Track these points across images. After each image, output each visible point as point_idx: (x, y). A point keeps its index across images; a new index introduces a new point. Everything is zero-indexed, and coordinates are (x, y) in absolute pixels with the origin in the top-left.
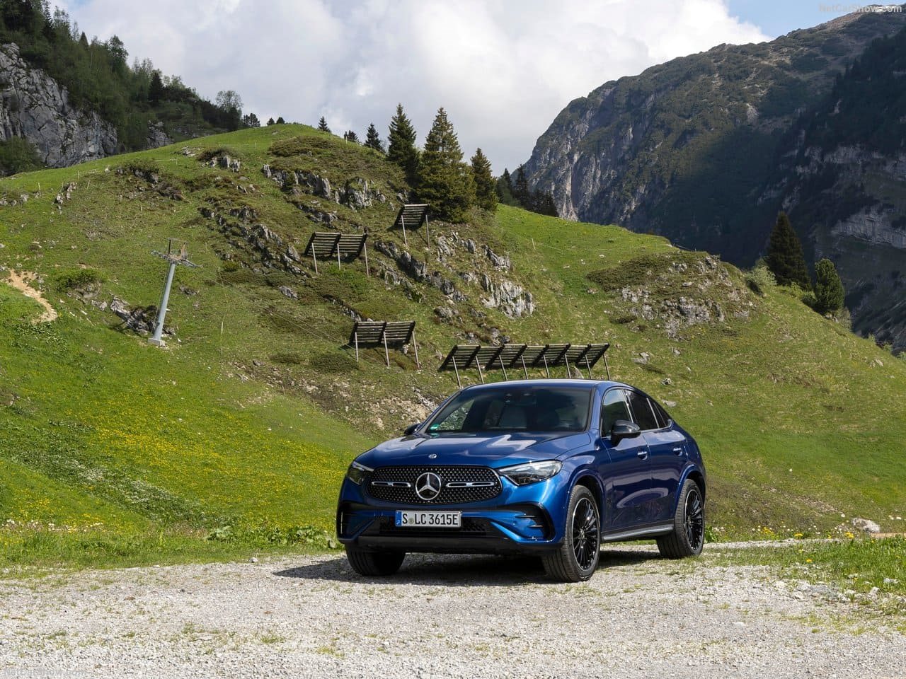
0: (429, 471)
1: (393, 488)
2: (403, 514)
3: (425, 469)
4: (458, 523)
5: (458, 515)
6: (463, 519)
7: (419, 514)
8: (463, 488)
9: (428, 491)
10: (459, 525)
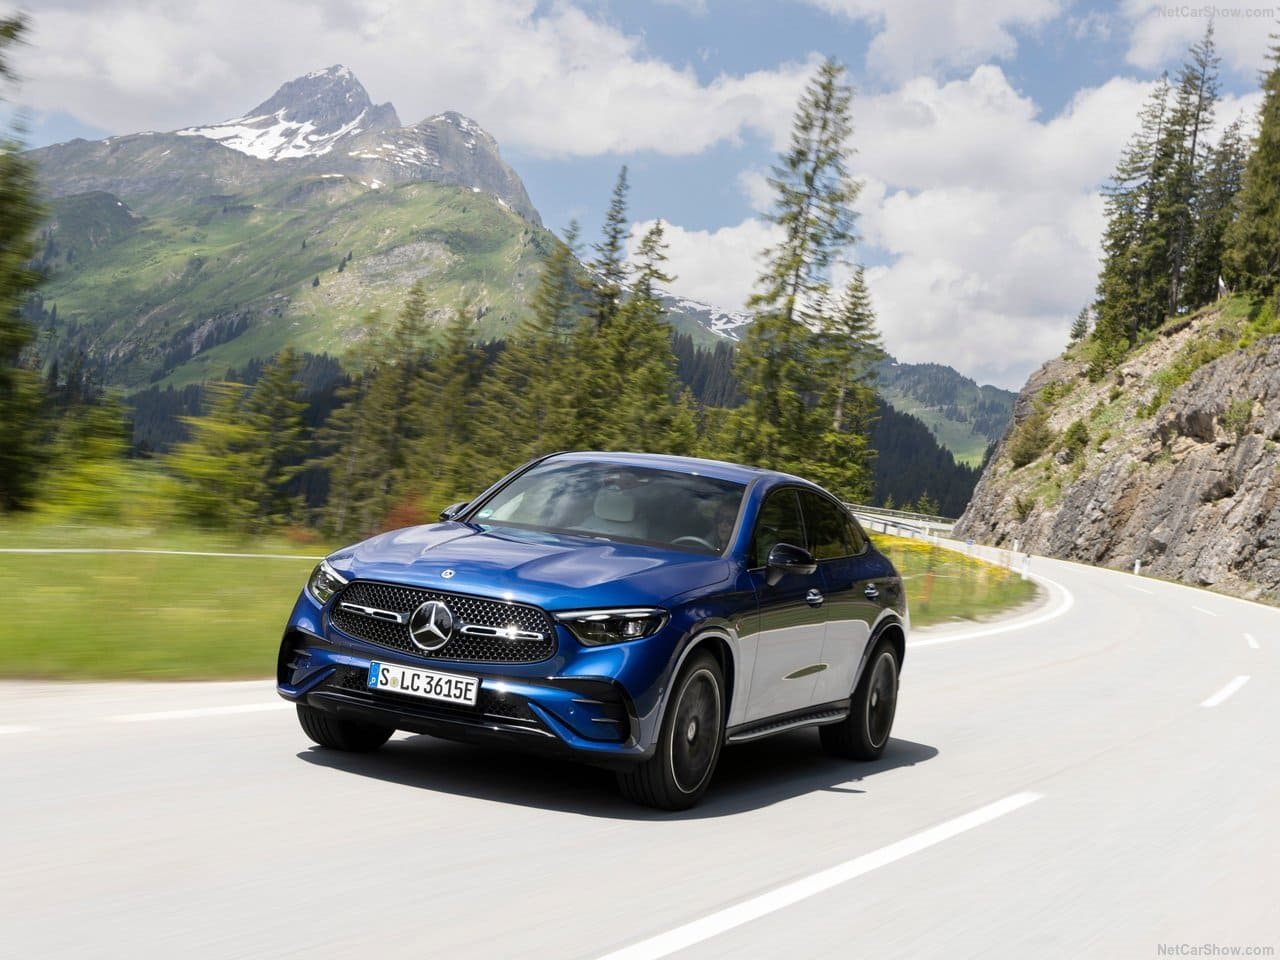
2: (382, 667)
3: (431, 594)
6: (481, 692)
9: (430, 634)
10: (472, 703)
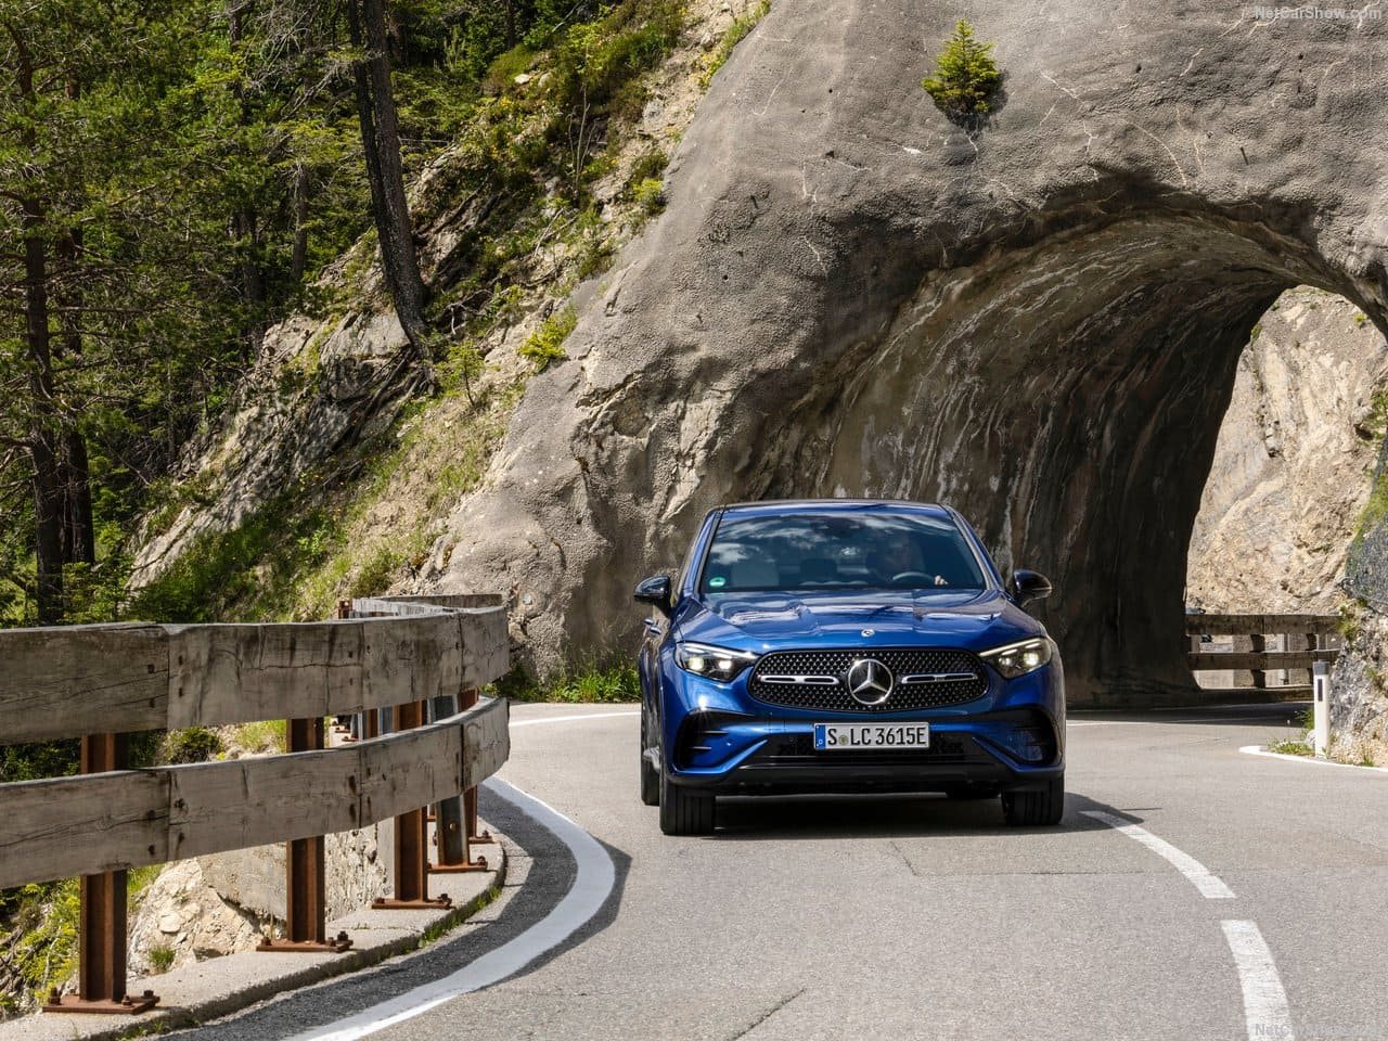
0: (869, 656)
1: (804, 686)
2: (827, 729)
4: (925, 741)
5: (925, 728)
7: (858, 728)
8: (929, 685)
10: (927, 745)
